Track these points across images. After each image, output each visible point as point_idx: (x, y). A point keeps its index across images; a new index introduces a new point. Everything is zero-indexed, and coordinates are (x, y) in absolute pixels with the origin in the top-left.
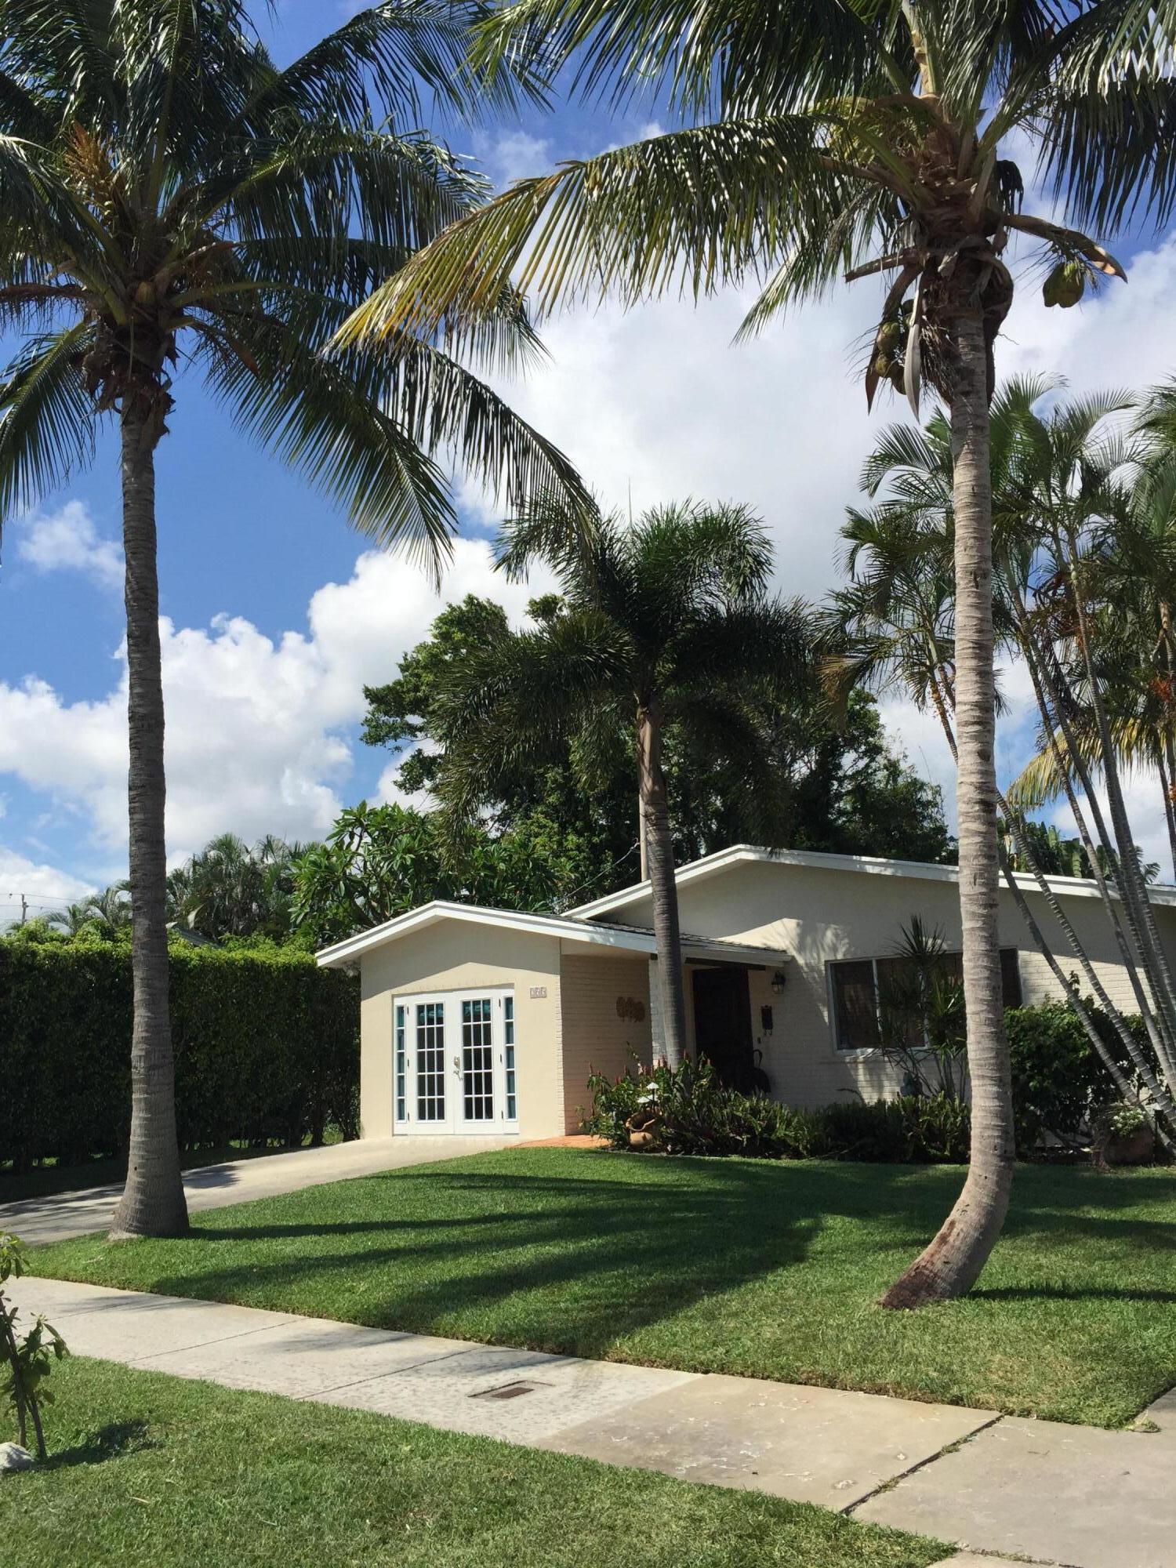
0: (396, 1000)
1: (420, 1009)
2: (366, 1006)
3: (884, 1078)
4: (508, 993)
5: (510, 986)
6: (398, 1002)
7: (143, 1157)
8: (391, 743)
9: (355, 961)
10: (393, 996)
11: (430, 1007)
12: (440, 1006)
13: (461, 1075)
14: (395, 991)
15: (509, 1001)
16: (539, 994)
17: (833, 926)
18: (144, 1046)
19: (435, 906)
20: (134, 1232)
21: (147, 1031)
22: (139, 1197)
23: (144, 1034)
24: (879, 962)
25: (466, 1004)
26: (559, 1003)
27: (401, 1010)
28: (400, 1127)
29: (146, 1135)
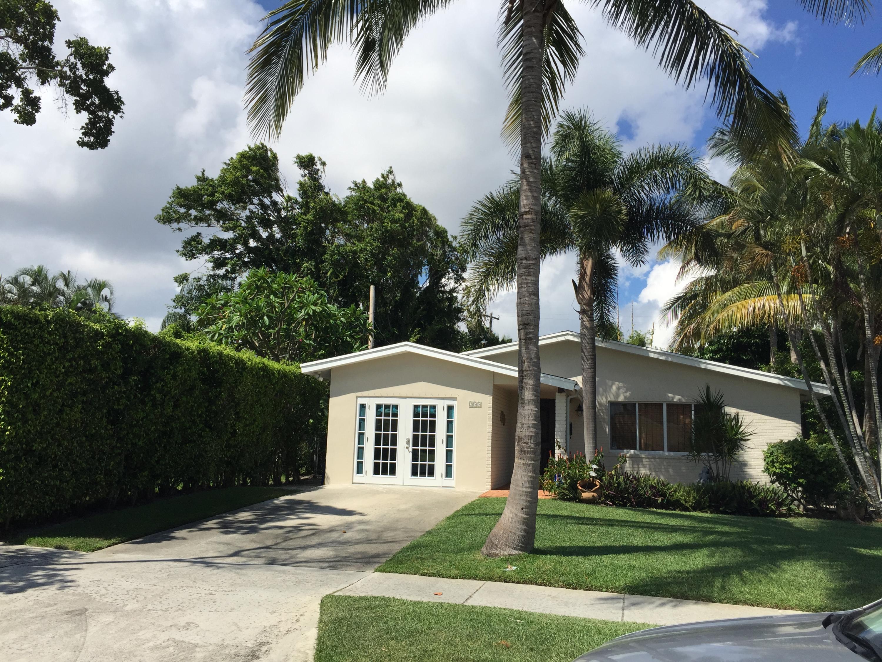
0: (359, 399)
1: (379, 407)
2: (333, 401)
3: (641, 466)
4: (450, 403)
5: (454, 399)
6: (361, 401)
7: (528, 501)
8: (175, 225)
9: (327, 373)
10: (357, 397)
11: (387, 407)
12: (396, 407)
13: (411, 449)
14: (359, 394)
15: (450, 409)
16: (477, 405)
17: (617, 383)
18: (534, 430)
19: (406, 345)
20: (520, 550)
21: (535, 420)
22: (524, 527)
23: (534, 422)
24: (640, 404)
25: (416, 407)
26: (491, 412)
27: (363, 406)
28: (358, 478)
29: (531, 488)
